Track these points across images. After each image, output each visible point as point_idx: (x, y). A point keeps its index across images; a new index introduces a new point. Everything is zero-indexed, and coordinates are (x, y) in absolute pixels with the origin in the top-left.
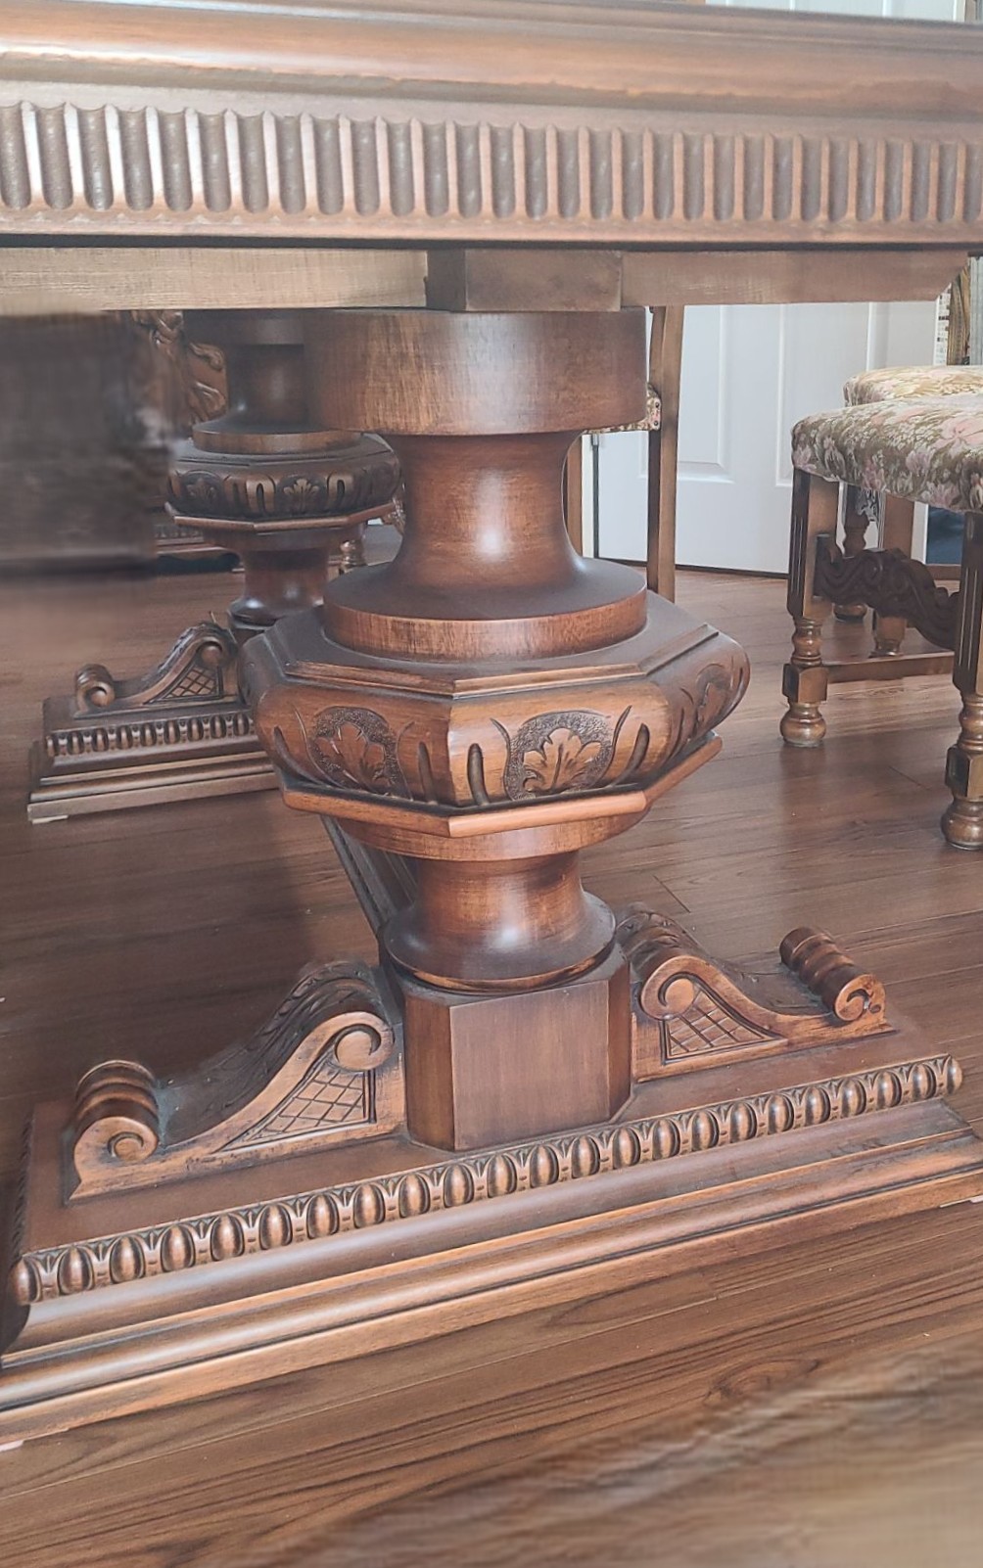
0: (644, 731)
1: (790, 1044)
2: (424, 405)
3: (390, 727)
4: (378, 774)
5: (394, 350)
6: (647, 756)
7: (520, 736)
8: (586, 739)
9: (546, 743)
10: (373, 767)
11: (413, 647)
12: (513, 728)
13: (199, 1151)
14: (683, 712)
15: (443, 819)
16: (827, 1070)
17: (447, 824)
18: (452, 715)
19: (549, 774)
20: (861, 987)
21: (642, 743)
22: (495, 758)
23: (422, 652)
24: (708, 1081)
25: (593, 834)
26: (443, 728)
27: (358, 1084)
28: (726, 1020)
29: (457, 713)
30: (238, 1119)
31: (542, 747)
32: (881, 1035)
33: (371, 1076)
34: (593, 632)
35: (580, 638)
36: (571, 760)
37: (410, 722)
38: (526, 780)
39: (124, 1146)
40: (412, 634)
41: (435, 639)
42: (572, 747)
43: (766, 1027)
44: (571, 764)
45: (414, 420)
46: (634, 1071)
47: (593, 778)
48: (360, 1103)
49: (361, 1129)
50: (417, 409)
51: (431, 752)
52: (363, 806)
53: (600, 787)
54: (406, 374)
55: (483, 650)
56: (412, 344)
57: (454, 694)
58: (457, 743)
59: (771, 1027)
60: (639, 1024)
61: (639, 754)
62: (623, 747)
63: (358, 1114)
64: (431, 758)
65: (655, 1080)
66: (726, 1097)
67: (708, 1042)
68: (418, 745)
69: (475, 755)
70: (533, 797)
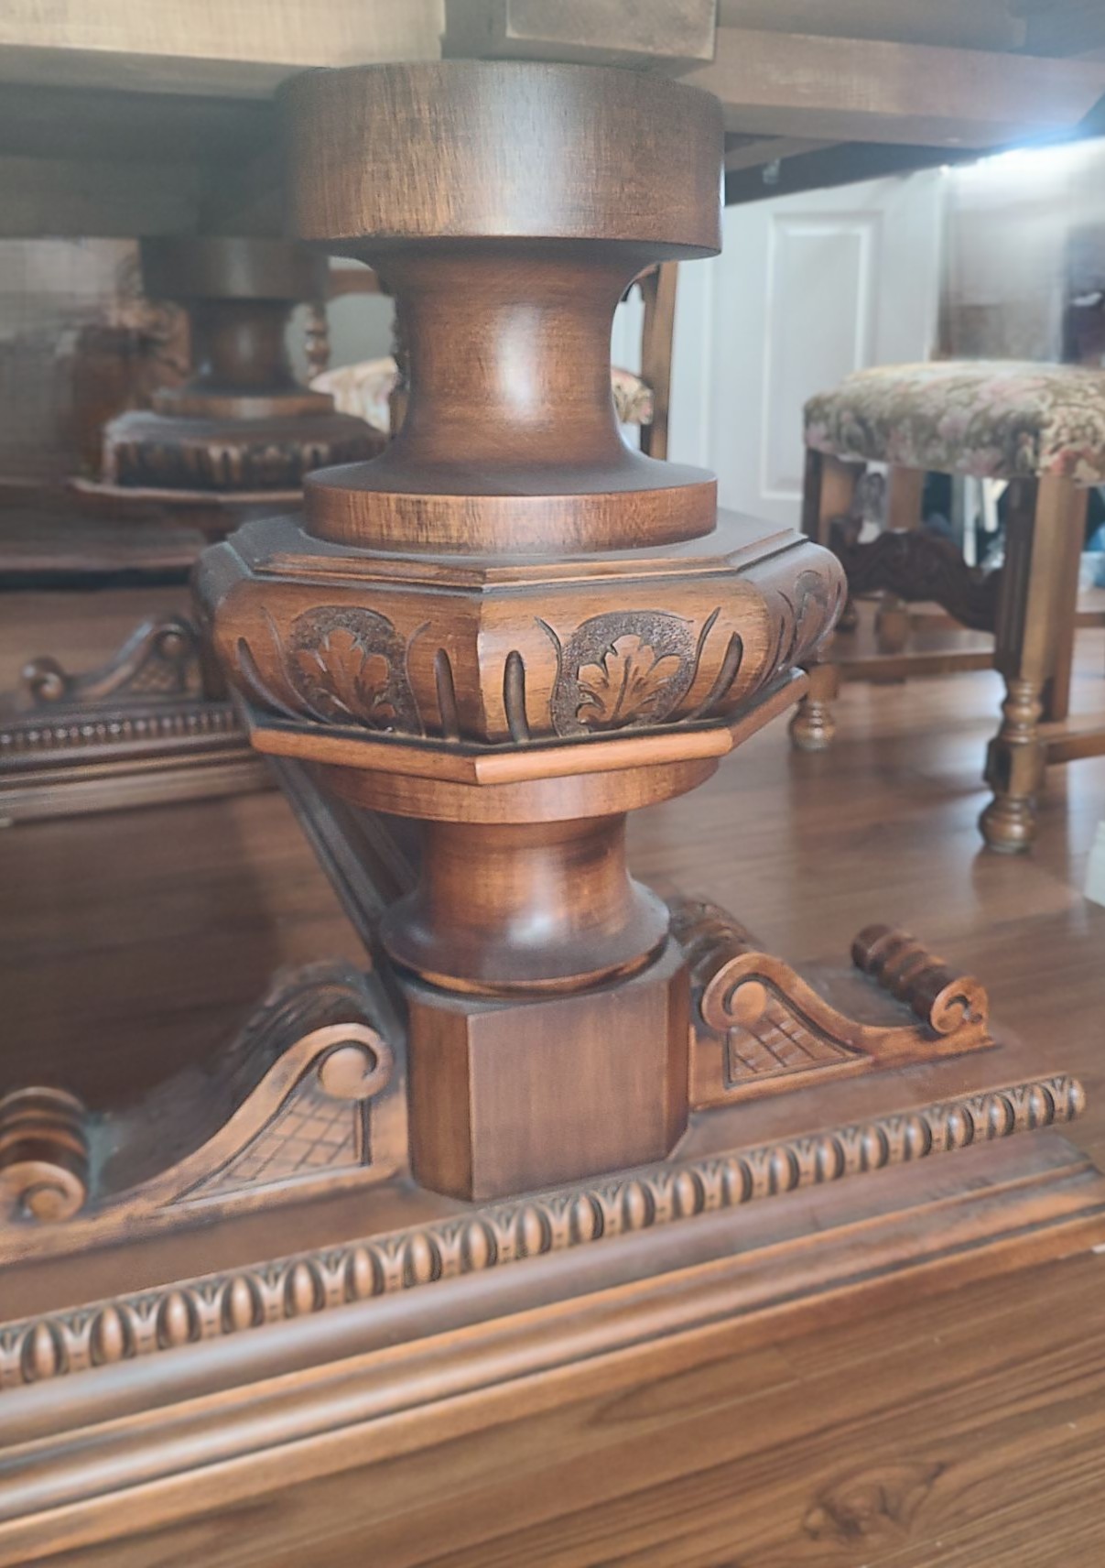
0: (736, 644)
1: (877, 1063)
2: (443, 193)
3: (397, 631)
4: (378, 699)
6: (738, 677)
7: (574, 641)
8: (662, 652)
9: (608, 654)
10: (372, 688)
12: (565, 633)
13: (141, 1207)
14: (783, 620)
15: (468, 760)
16: (925, 1094)
17: (474, 765)
18: (483, 612)
19: (610, 698)
21: (732, 661)
22: (541, 674)
25: (655, 790)
26: (470, 629)
27: (347, 1117)
28: (801, 1033)
29: (491, 610)
30: (191, 1164)
31: (603, 660)
32: (981, 1051)
33: (365, 1107)
34: (661, 521)
36: (641, 679)
37: (426, 622)
38: (580, 706)
39: (42, 1200)
40: (424, 516)
42: (642, 662)
43: (850, 1042)
44: (640, 685)
45: (428, 216)
46: (692, 1098)
47: (666, 708)
48: (351, 1142)
50: (432, 198)
51: (453, 663)
52: (359, 746)
53: (672, 720)
54: (417, 150)
55: (518, 537)
56: (427, 107)
57: (484, 586)
58: (490, 651)
59: (854, 1041)
60: (699, 1037)
61: (728, 675)
62: (708, 663)
64: (453, 671)
65: (716, 1108)
67: (780, 1060)
68: (436, 653)
69: (513, 668)
70: (585, 734)
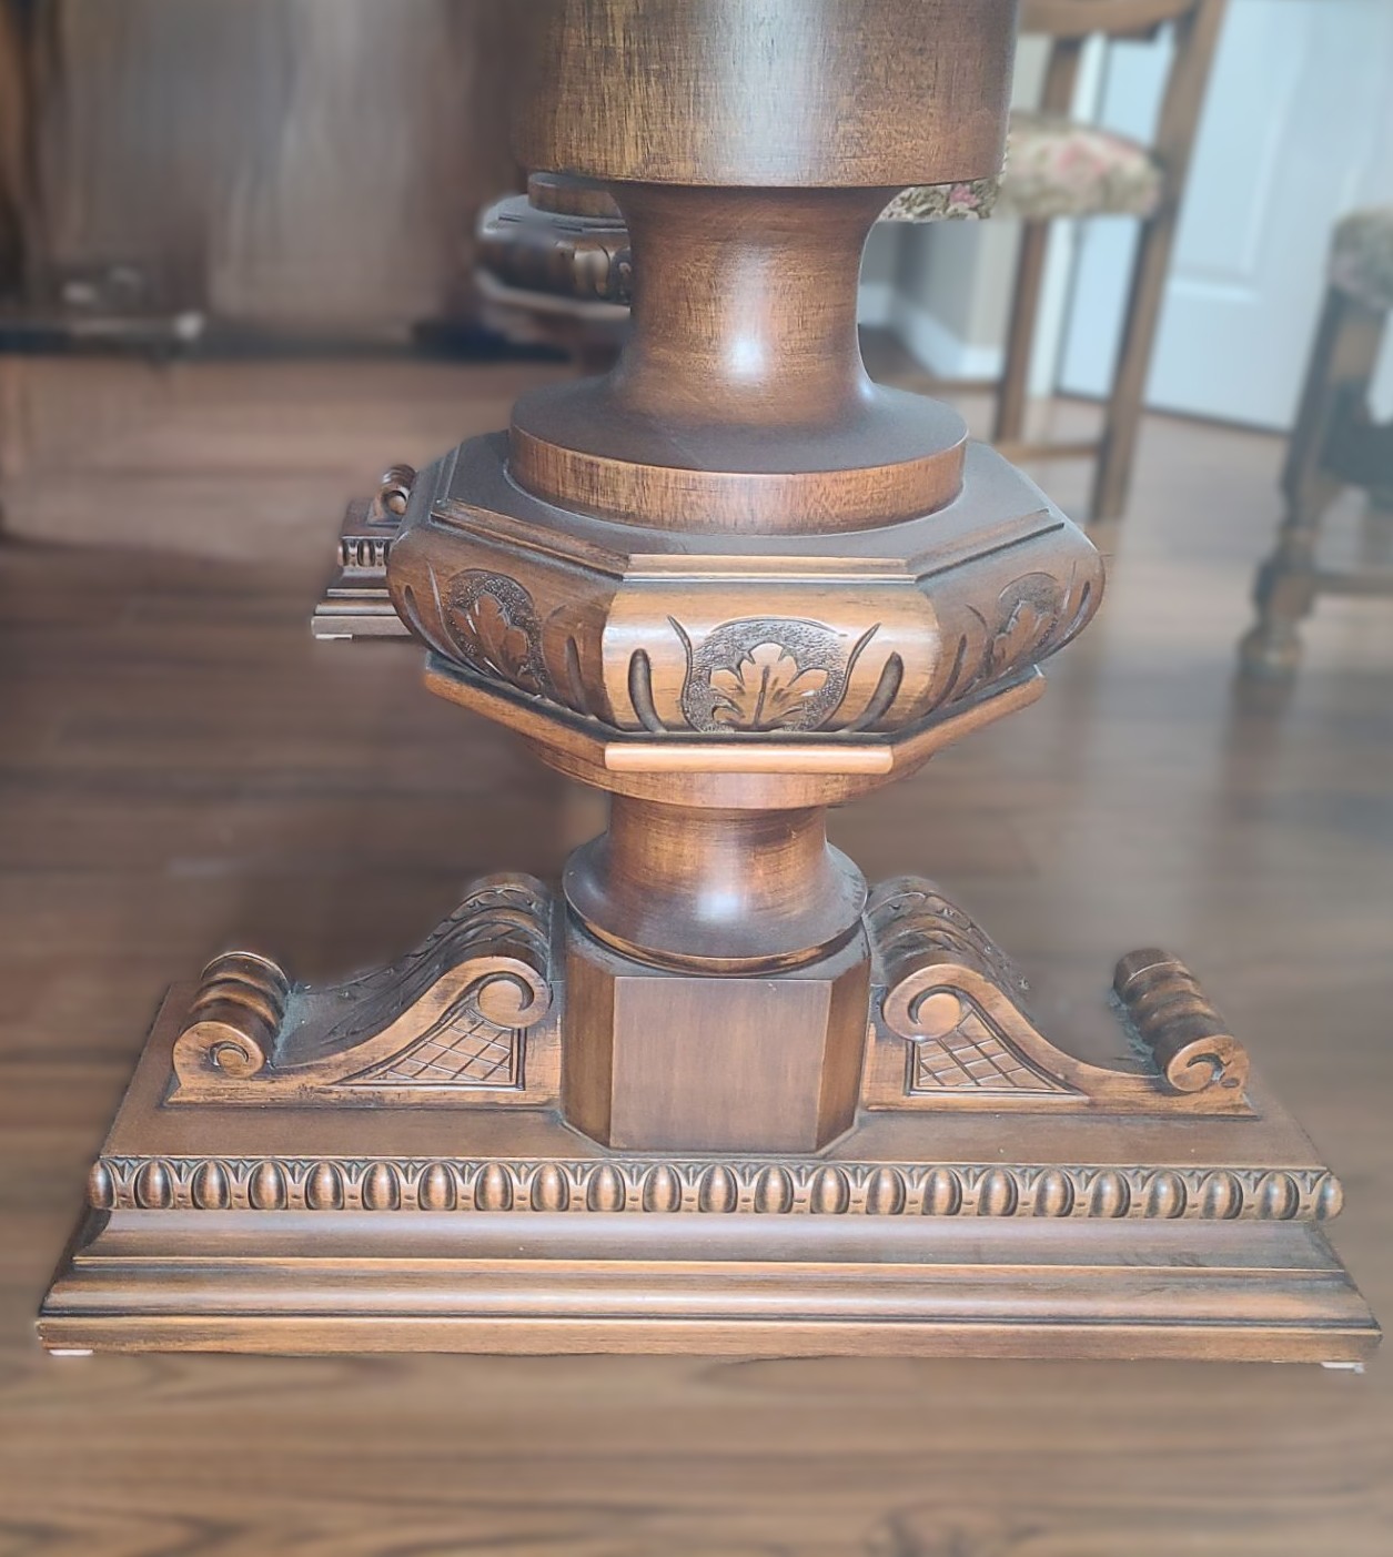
0: (896, 663)
1: (1092, 1104)
2: (632, 133)
3: (536, 608)
4: (523, 669)
5: (597, 43)
6: (898, 698)
7: (708, 644)
8: (803, 666)
9: (745, 661)
10: (516, 659)
11: (595, 497)
12: (699, 633)
13: (314, 1080)
14: (964, 639)
15: (599, 744)
16: (1137, 1152)
17: (603, 750)
18: (613, 604)
19: (749, 706)
20: (1212, 1051)
21: (889, 681)
22: (668, 674)
23: (606, 506)
24: (964, 1129)
25: (823, 791)
26: (597, 619)
27: (504, 1041)
28: (1003, 1056)
29: (622, 602)
30: (361, 1053)
31: (739, 666)
32: (1231, 1119)
33: (521, 1037)
34: (855, 504)
35: (833, 512)
36: (780, 690)
37: (561, 605)
38: (715, 709)
39: (226, 1057)
40: (595, 478)
41: (623, 491)
42: (784, 669)
43: (1060, 1076)
44: (780, 696)
45: (616, 158)
46: (865, 1095)
47: (815, 719)
48: (507, 1064)
49: (507, 1094)
50: (622, 139)
51: (581, 652)
52: (508, 707)
53: (825, 732)
54: (609, 82)
55: (687, 513)
56: (622, 35)
57: (625, 574)
58: (619, 639)
59: (1066, 1077)
60: (878, 1038)
61: (885, 694)
62: (861, 682)
63: (502, 1075)
64: (580, 661)
65: (890, 1112)
66: (983, 1155)
67: (973, 1078)
68: (566, 639)
69: (640, 664)
70: (730, 732)
